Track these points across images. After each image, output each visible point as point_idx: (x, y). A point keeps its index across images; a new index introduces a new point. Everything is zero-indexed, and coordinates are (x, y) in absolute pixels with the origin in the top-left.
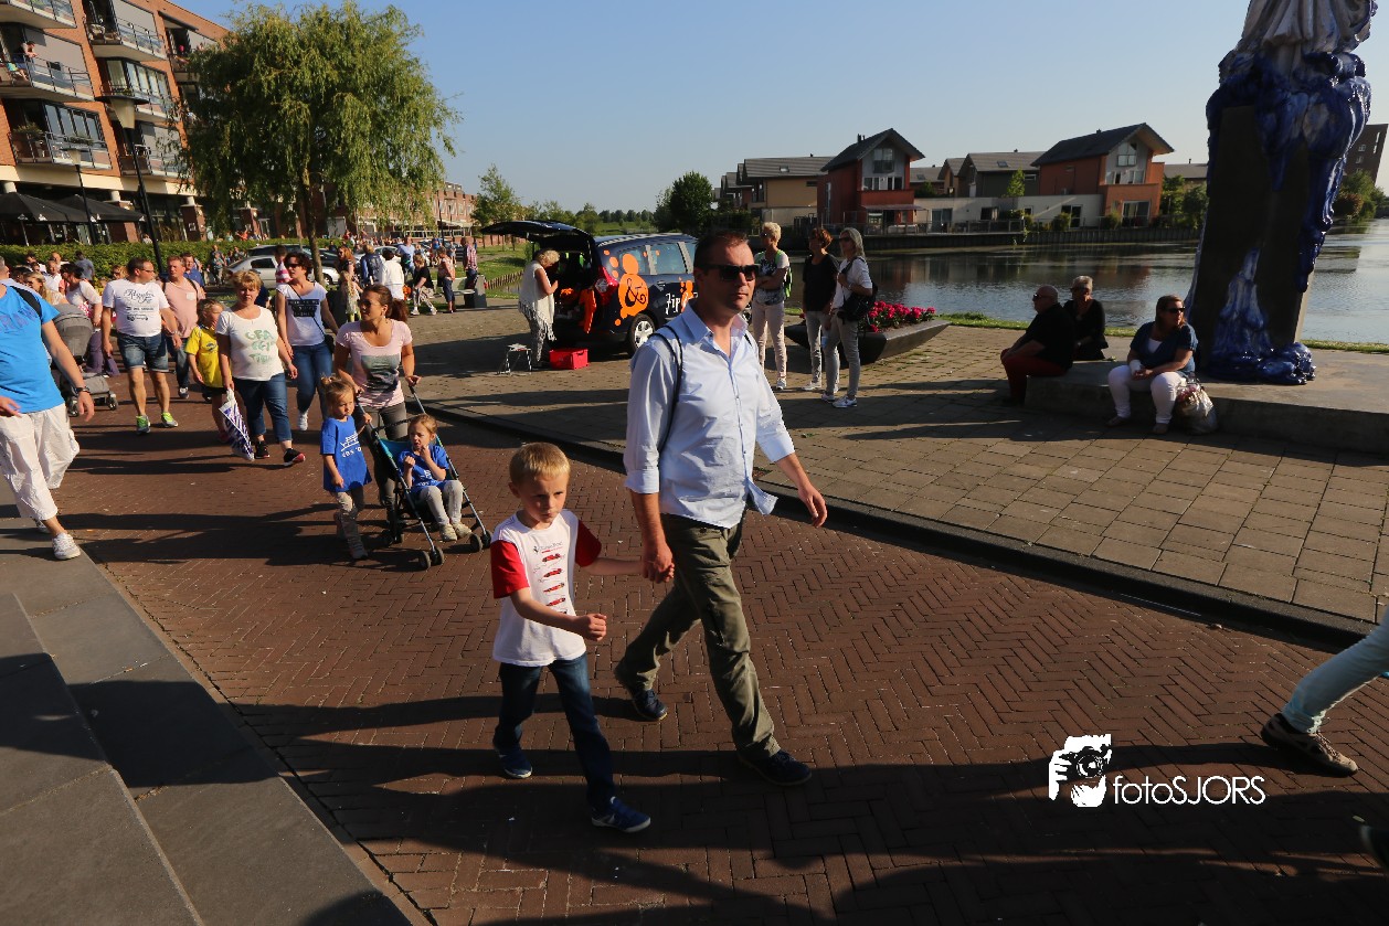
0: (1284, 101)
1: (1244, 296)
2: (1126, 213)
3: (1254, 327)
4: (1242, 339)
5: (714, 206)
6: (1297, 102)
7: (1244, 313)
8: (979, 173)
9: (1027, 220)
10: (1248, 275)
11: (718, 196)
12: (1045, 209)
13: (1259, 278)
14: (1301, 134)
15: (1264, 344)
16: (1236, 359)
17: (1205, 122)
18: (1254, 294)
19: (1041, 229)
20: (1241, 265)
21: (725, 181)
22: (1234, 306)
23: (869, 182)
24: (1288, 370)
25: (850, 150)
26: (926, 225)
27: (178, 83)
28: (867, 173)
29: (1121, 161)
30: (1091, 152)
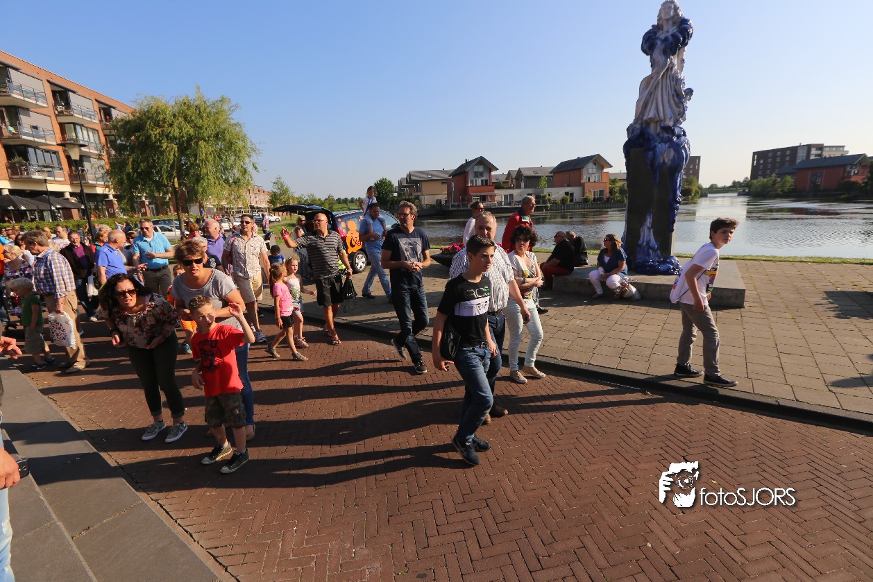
0: (655, 147)
1: (647, 235)
2: (594, 195)
3: (653, 248)
4: (649, 255)
5: (395, 194)
6: (661, 147)
7: (648, 242)
8: (525, 177)
9: (549, 200)
10: (648, 225)
11: (397, 190)
12: (557, 194)
13: (653, 226)
14: (664, 161)
15: (658, 256)
16: (647, 264)
17: (623, 155)
18: (652, 234)
19: (556, 203)
20: (645, 220)
21: (400, 182)
22: (644, 241)
23: (472, 181)
24: (670, 269)
25: (462, 167)
26: (501, 202)
27: (105, 135)
28: (471, 177)
29: (590, 171)
30: (576, 167)
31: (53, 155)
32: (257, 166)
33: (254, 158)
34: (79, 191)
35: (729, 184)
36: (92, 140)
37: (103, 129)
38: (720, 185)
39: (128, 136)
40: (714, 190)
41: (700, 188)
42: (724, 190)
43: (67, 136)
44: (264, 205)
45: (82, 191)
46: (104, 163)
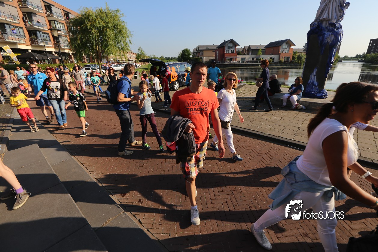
0: (324, 34)
1: (313, 78)
2: (284, 59)
3: (315, 85)
4: (312, 88)
5: (191, 56)
6: (327, 34)
7: (313, 82)
8: (252, 49)
10: (314, 74)
11: (192, 54)
13: (317, 74)
15: (317, 89)
16: (311, 93)
18: (315, 78)
20: (313, 71)
21: (194, 50)
22: (311, 81)
23: (227, 51)
24: (322, 95)
25: (223, 44)
26: (239, 61)
27: (67, 26)
28: (226, 49)
29: (284, 48)
30: (277, 45)
31: (47, 35)
32: (131, 42)
33: (130, 38)
34: (58, 51)
35: (354, 56)
36: (62, 29)
37: (66, 23)
38: (349, 56)
39: (77, 26)
40: (346, 58)
41: (339, 57)
42: (351, 59)
43: (52, 26)
44: (134, 60)
45: (59, 51)
46: (68, 38)
